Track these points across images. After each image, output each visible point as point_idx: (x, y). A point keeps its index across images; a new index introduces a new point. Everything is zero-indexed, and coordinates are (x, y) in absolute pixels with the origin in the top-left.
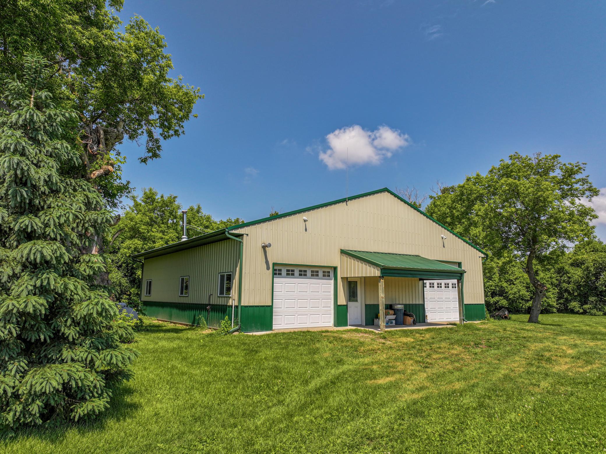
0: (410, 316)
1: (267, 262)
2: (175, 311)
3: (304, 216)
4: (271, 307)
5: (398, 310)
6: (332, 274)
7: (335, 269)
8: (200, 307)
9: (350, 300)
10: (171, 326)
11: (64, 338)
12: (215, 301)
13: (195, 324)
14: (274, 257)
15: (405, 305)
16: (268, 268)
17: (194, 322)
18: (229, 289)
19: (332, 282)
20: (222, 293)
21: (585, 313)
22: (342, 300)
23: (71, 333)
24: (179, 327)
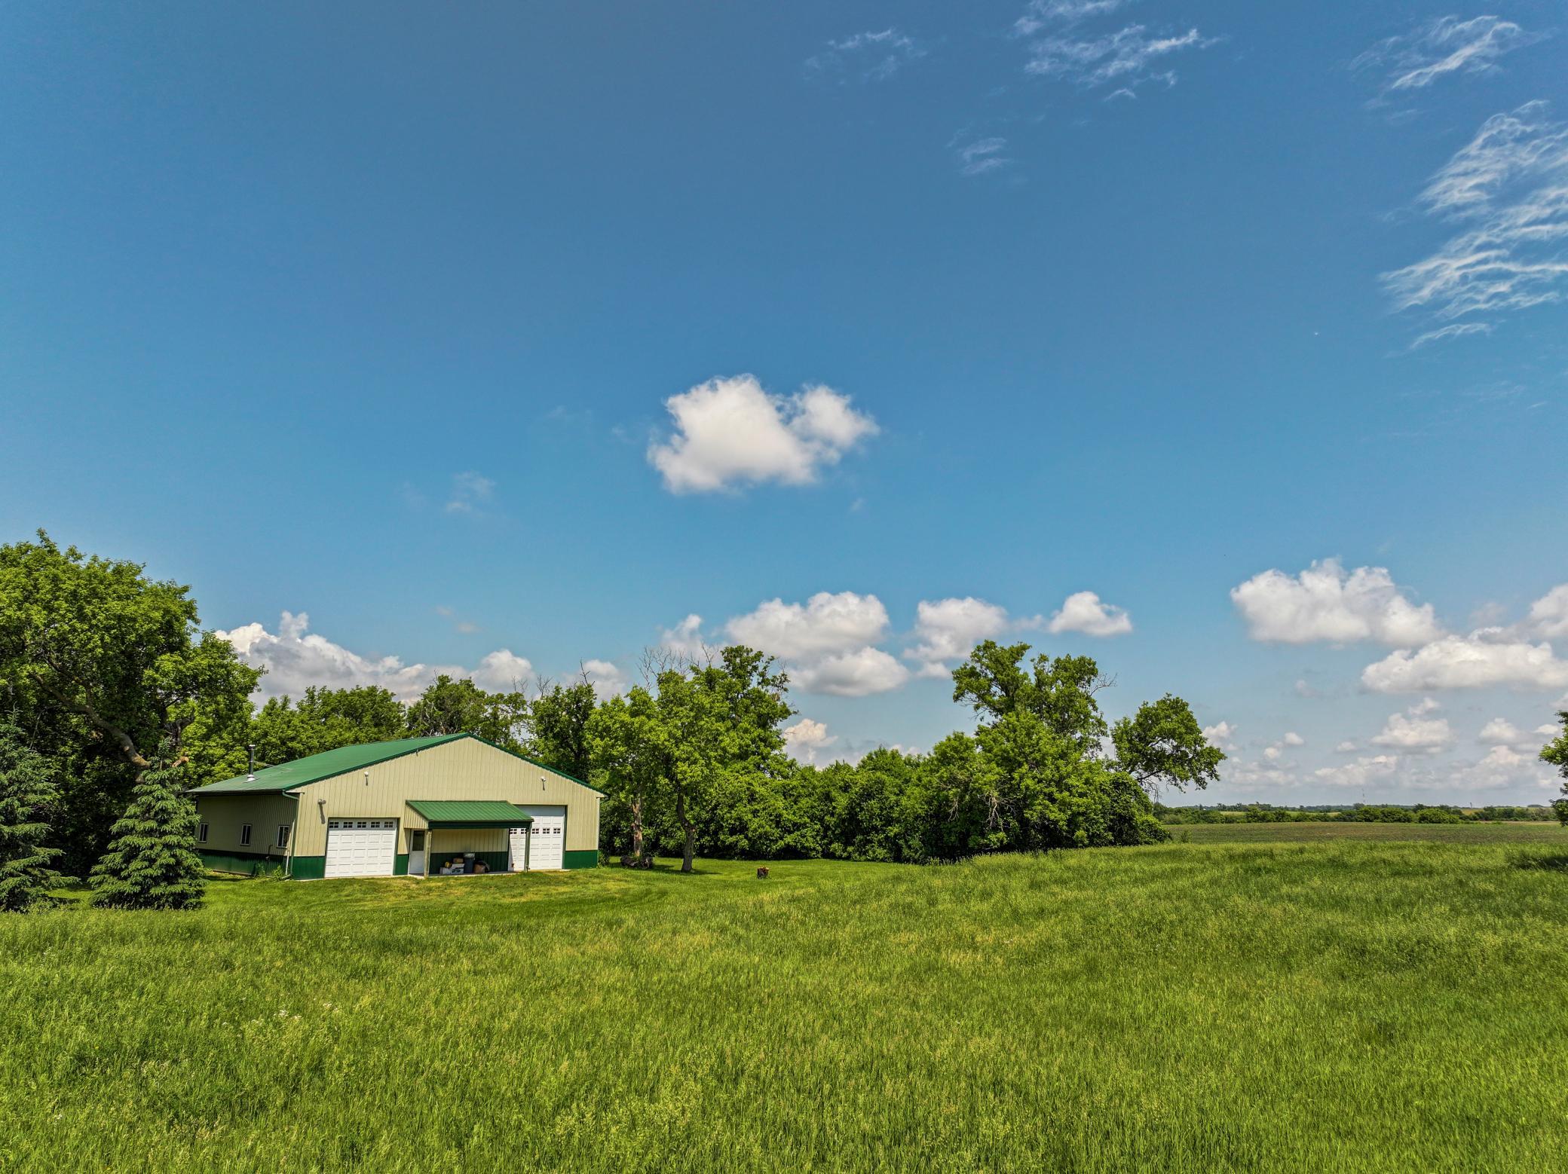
0: (481, 864)
1: (323, 817)
2: (234, 861)
3: (366, 771)
4: (324, 858)
5: (468, 858)
6: (395, 825)
7: (398, 820)
8: (260, 857)
9: (415, 849)
10: (231, 876)
11: (179, 875)
12: (274, 852)
13: (254, 874)
14: (330, 811)
15: (476, 853)
16: (323, 822)
17: (253, 873)
18: (286, 842)
19: (394, 832)
20: (280, 844)
21: (848, 858)
22: (404, 850)
23: (182, 872)
24: (239, 877)
